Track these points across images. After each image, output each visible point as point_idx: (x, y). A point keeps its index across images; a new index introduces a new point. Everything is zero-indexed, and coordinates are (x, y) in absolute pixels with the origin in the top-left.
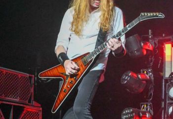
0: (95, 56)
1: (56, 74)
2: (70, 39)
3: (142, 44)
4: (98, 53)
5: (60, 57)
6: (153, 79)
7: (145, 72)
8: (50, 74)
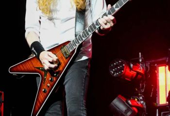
0: (78, 45)
1: (31, 69)
2: (40, 22)
3: (132, 65)
4: (80, 42)
5: (33, 49)
6: (145, 107)
7: (136, 100)
8: (23, 69)
